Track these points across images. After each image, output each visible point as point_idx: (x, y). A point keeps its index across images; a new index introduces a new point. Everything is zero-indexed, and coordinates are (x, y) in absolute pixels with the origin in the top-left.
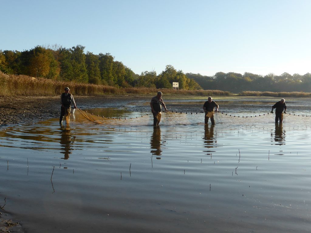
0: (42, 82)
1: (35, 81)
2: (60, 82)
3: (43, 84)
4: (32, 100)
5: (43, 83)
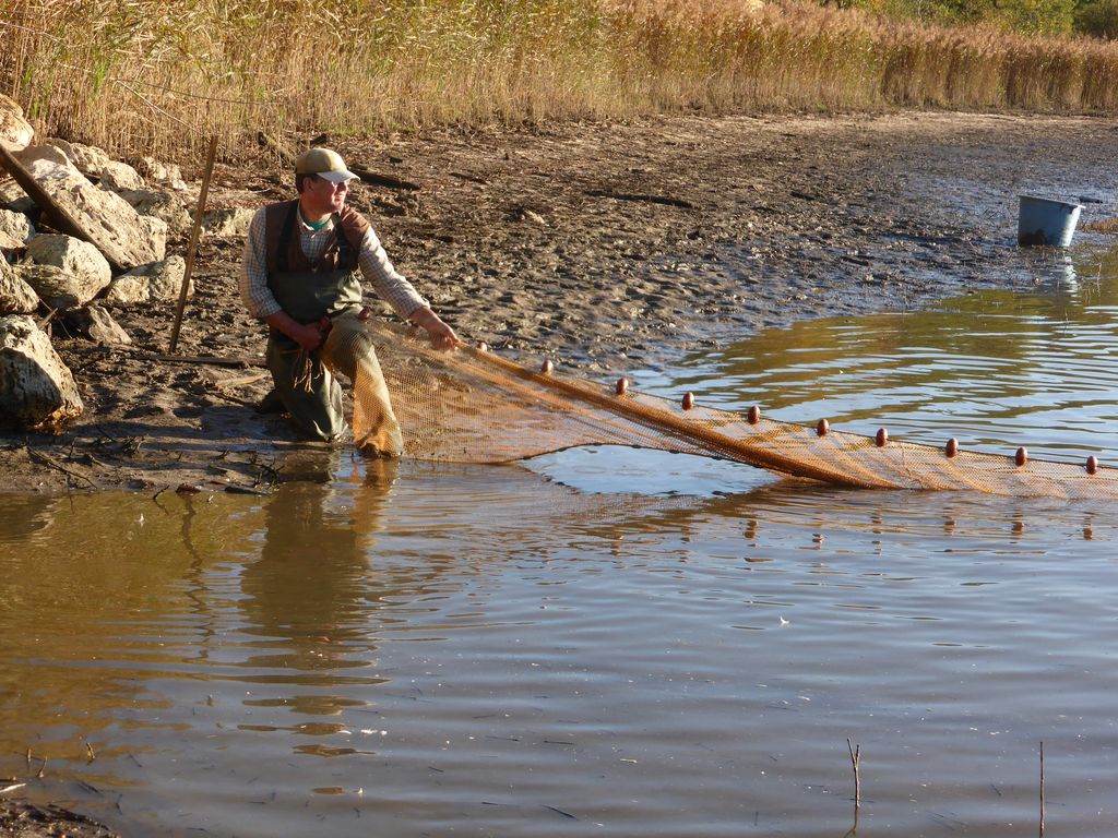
0: (810, 27)
1: (766, 22)
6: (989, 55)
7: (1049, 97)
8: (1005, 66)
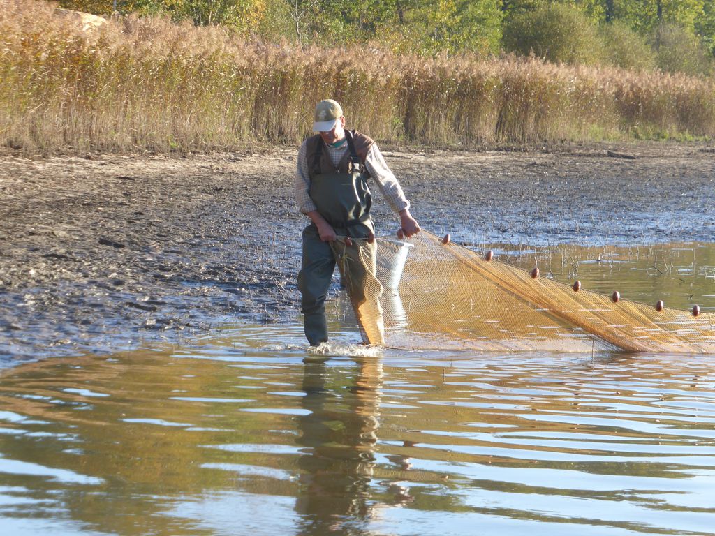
0: (158, 48)
1: (103, 43)
2: (287, 49)
3: (164, 67)
4: (82, 188)
5: (162, 59)
6: (382, 81)
7: (457, 130)
8: (402, 93)
